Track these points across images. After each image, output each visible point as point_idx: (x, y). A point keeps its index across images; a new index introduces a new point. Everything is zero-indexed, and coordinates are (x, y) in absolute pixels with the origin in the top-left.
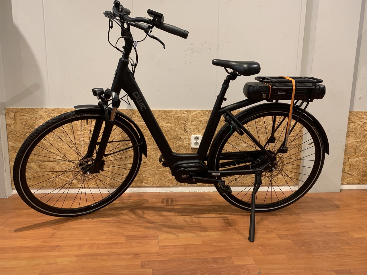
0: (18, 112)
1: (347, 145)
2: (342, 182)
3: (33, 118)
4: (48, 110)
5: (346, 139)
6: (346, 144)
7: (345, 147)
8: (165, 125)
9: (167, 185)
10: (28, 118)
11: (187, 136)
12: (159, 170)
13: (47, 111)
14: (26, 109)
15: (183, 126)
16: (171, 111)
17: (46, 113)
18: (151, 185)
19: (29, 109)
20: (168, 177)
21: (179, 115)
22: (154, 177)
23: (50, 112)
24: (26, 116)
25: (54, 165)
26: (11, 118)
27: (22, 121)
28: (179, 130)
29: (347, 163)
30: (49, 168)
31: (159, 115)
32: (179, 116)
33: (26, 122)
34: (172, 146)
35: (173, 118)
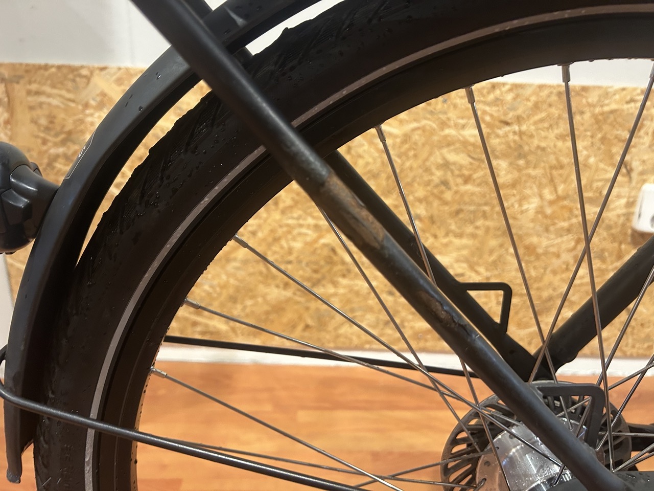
0: (17, 79)
3: (73, 105)
8: (552, 144)
10: (55, 102)
13: (125, 78)
14: (46, 67)
17: (121, 84)
19: (59, 68)
21: (614, 106)
24: (49, 96)
27: (35, 114)
28: (602, 165)
31: (536, 107)
33: (52, 119)
34: (565, 224)
35: (587, 116)
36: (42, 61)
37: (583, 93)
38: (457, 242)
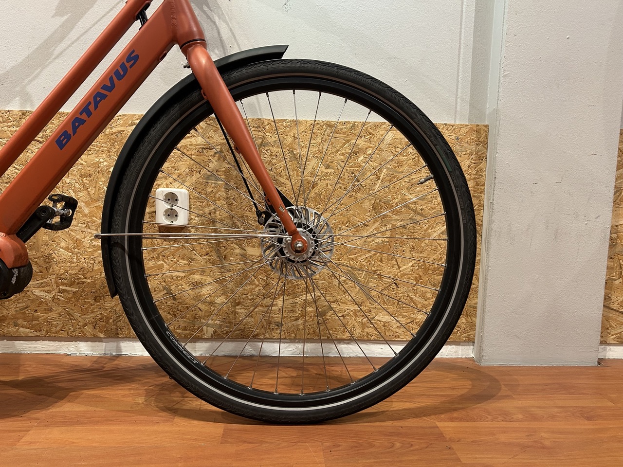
1: (615, 229)
2: (602, 337)
5: (613, 210)
6: (612, 227)
7: (611, 234)
9: (89, 335)
12: (63, 291)
18: (43, 333)
20: (92, 312)
21: (121, 129)
22: (51, 310)
29: (617, 282)
32: (120, 132)
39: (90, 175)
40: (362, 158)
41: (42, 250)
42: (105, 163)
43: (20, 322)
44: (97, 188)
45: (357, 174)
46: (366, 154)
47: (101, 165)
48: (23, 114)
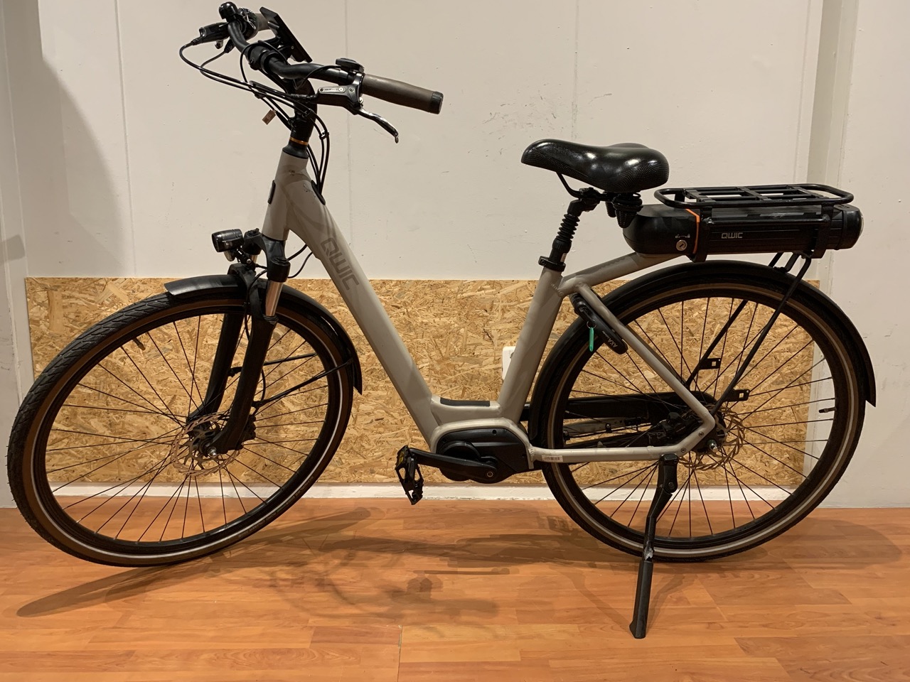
0: (56, 288)
3: (93, 304)
4: (132, 282)
8: (432, 320)
9: (437, 480)
10: (81, 303)
11: (492, 350)
12: (416, 441)
13: (129, 285)
14: (76, 280)
15: (479, 322)
16: (447, 282)
17: (126, 289)
18: (397, 479)
19: (85, 279)
21: (470, 294)
23: (136, 286)
24: (77, 299)
25: (147, 424)
26: (41, 304)
27: (67, 311)
28: (470, 334)
30: (135, 431)
31: (416, 295)
32: (470, 297)
33: (78, 314)
34: (452, 377)
35: (453, 301)
36: (74, 277)
37: (448, 286)
38: (374, 393)
39: (442, 336)
40: (697, 314)
41: (397, 404)
42: (456, 325)
43: (376, 469)
44: (448, 348)
45: (693, 330)
46: (700, 310)
47: (452, 327)
48: (384, 283)
